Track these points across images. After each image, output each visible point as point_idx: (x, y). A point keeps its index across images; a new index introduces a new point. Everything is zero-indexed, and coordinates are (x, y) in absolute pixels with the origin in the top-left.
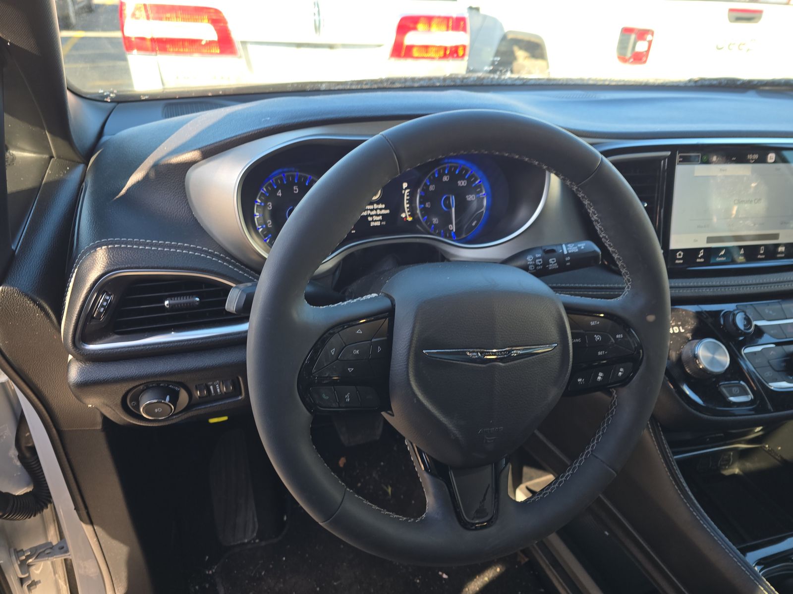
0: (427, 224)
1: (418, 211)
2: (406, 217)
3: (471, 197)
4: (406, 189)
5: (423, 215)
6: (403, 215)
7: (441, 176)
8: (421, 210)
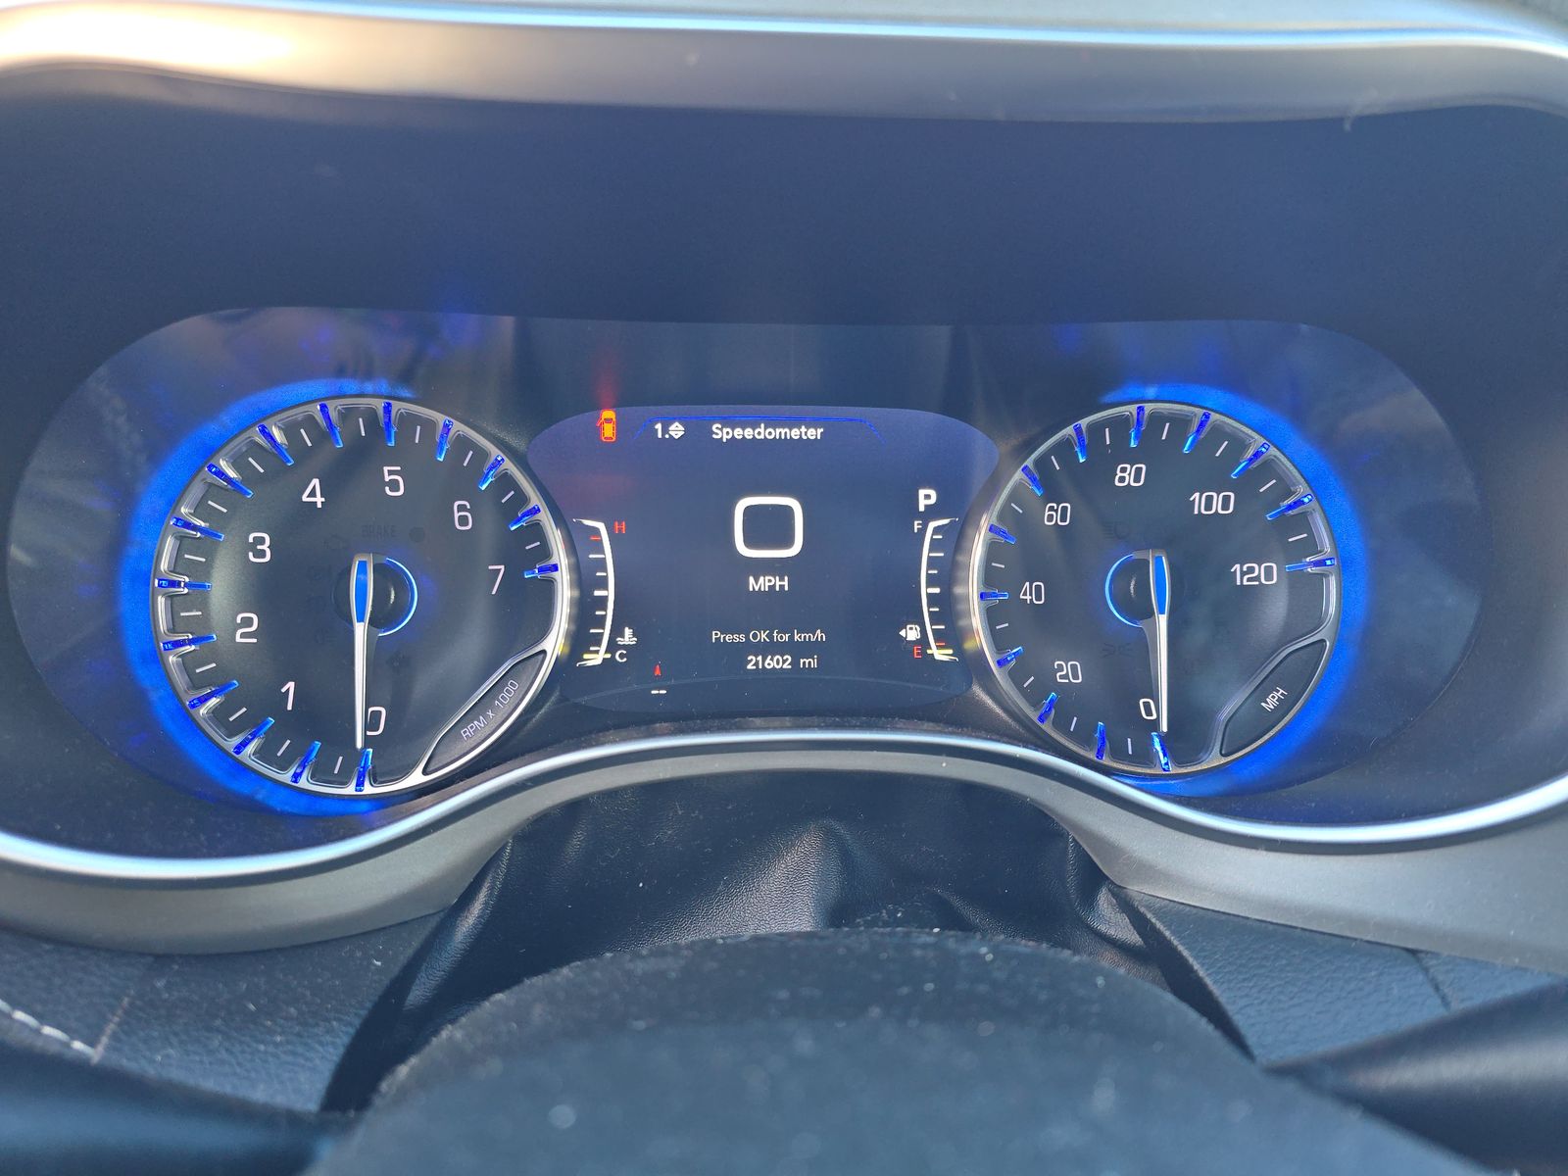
0: (1018, 684)
1: (977, 621)
2: (923, 641)
3: (1258, 573)
4: (932, 512)
5: (998, 640)
6: (911, 634)
7: (1105, 461)
8: (991, 616)
